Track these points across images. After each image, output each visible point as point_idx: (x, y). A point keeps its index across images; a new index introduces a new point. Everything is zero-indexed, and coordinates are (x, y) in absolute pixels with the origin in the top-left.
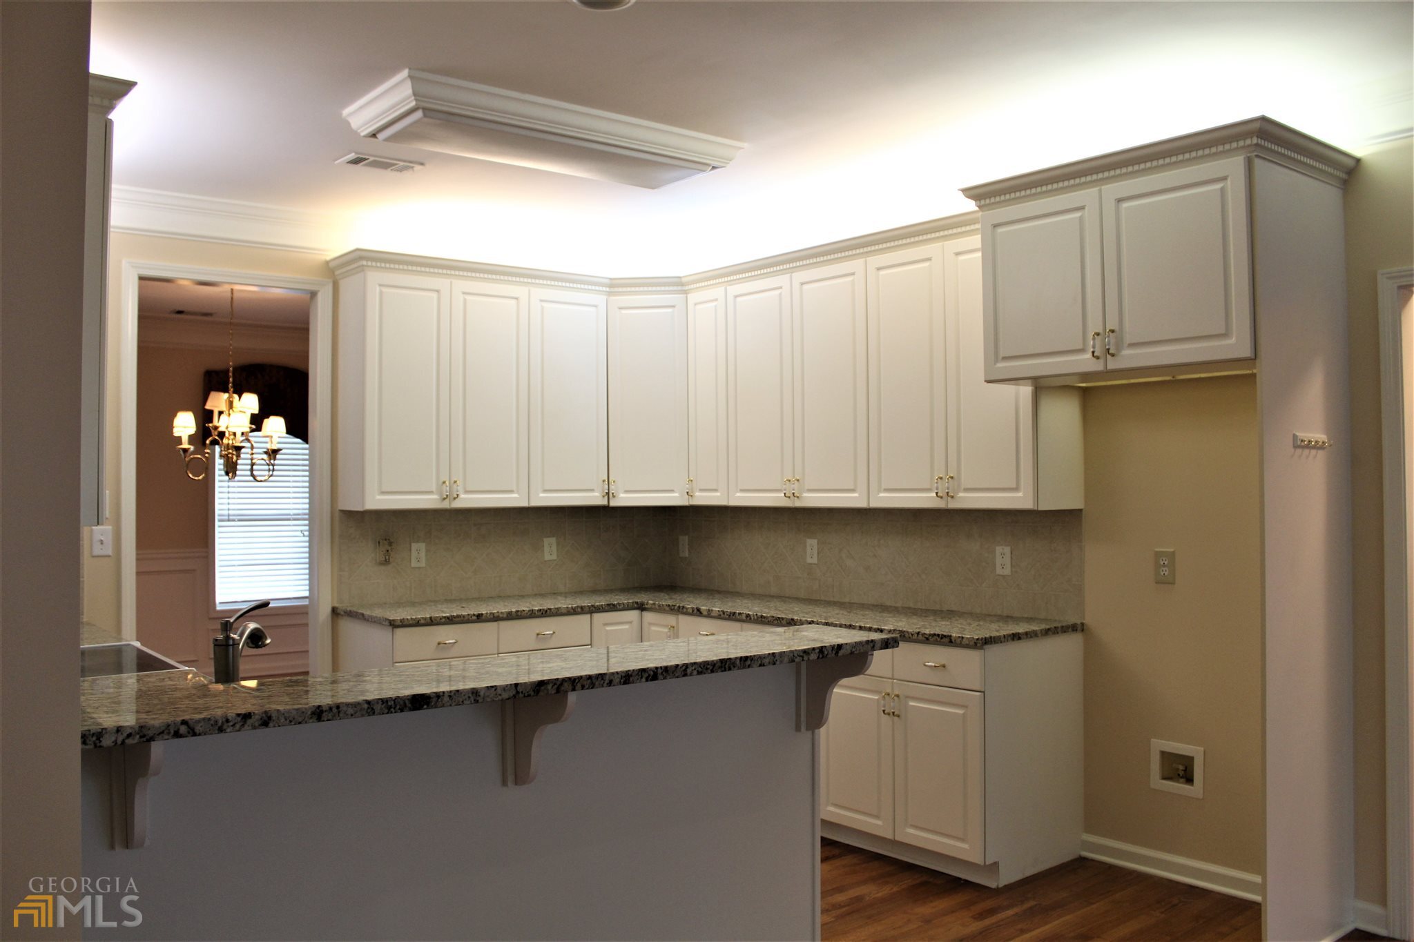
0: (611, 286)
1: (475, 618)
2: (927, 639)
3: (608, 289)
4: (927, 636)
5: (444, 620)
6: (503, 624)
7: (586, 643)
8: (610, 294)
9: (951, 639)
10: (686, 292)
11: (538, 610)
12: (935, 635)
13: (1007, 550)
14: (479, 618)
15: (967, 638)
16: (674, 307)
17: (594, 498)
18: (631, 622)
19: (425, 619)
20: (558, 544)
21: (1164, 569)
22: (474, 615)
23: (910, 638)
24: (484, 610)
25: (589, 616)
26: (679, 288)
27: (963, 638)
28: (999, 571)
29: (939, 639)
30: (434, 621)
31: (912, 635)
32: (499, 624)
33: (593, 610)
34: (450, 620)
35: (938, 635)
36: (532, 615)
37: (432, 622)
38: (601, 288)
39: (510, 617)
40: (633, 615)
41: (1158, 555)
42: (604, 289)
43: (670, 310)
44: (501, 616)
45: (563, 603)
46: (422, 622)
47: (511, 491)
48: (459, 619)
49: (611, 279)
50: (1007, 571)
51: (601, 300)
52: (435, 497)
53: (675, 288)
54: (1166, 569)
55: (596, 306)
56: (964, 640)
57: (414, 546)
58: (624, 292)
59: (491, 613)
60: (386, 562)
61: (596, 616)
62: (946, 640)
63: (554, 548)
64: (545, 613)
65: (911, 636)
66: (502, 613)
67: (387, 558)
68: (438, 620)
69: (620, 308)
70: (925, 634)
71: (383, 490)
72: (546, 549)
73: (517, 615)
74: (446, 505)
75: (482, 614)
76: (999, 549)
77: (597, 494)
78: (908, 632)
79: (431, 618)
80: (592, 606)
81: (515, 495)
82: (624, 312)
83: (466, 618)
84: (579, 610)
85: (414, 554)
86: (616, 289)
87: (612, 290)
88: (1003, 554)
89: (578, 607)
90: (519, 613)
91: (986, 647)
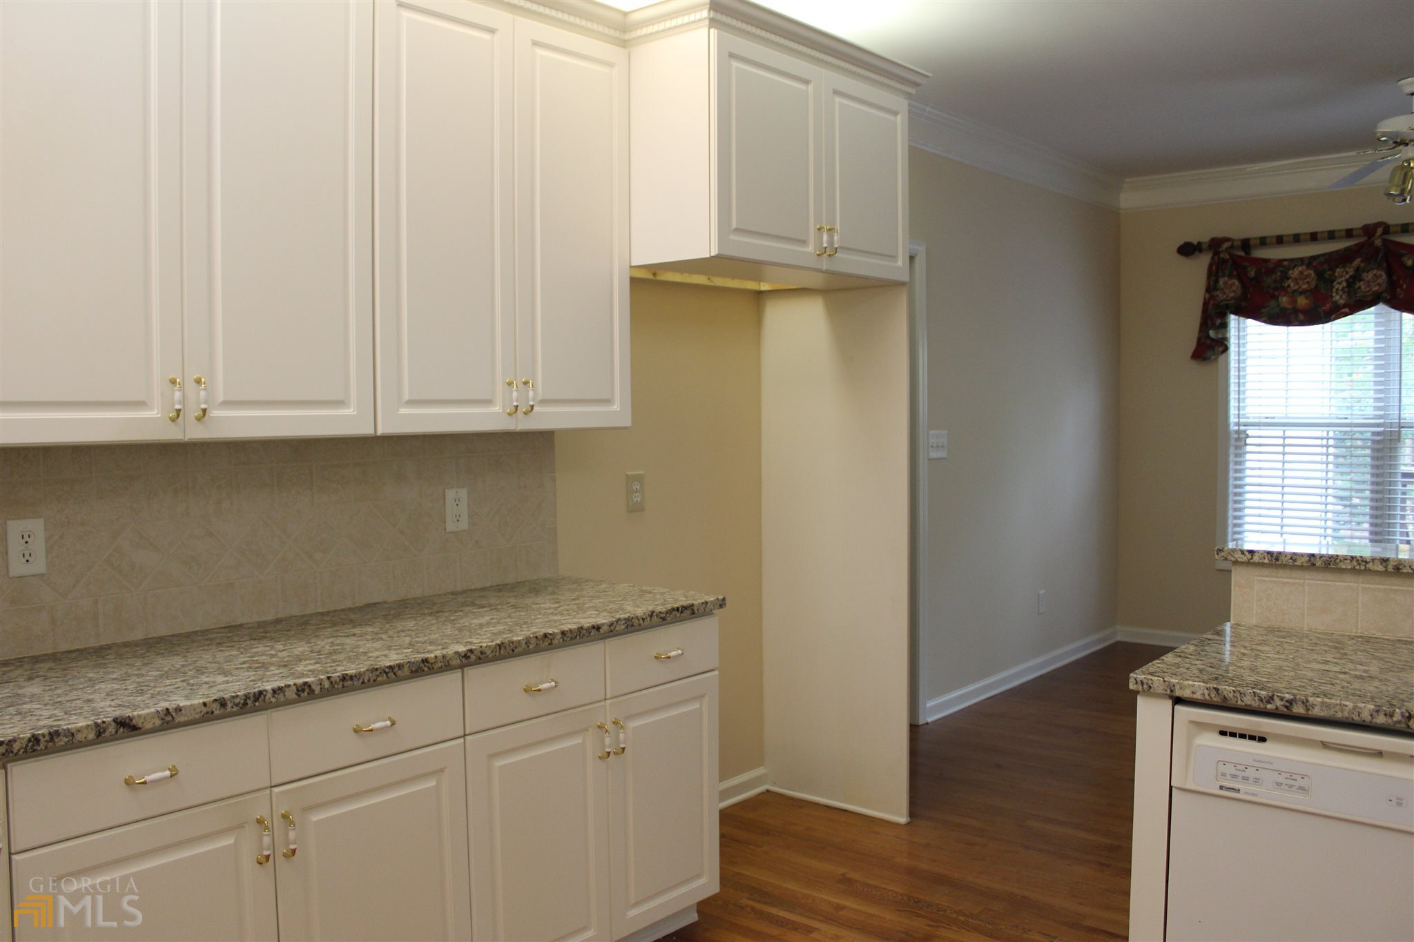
2: (664, 619)
4: (662, 615)
9: (693, 610)
12: (673, 609)
13: (463, 492)
15: (712, 601)
21: (636, 494)
23: (640, 625)
27: (707, 603)
28: (451, 526)
29: (678, 615)
31: (643, 620)
35: (678, 609)
41: (630, 479)
50: (464, 525)
54: (638, 494)
56: (708, 606)
62: (687, 613)
65: (641, 622)
70: (660, 612)
76: (450, 494)
78: (637, 618)
88: (457, 501)
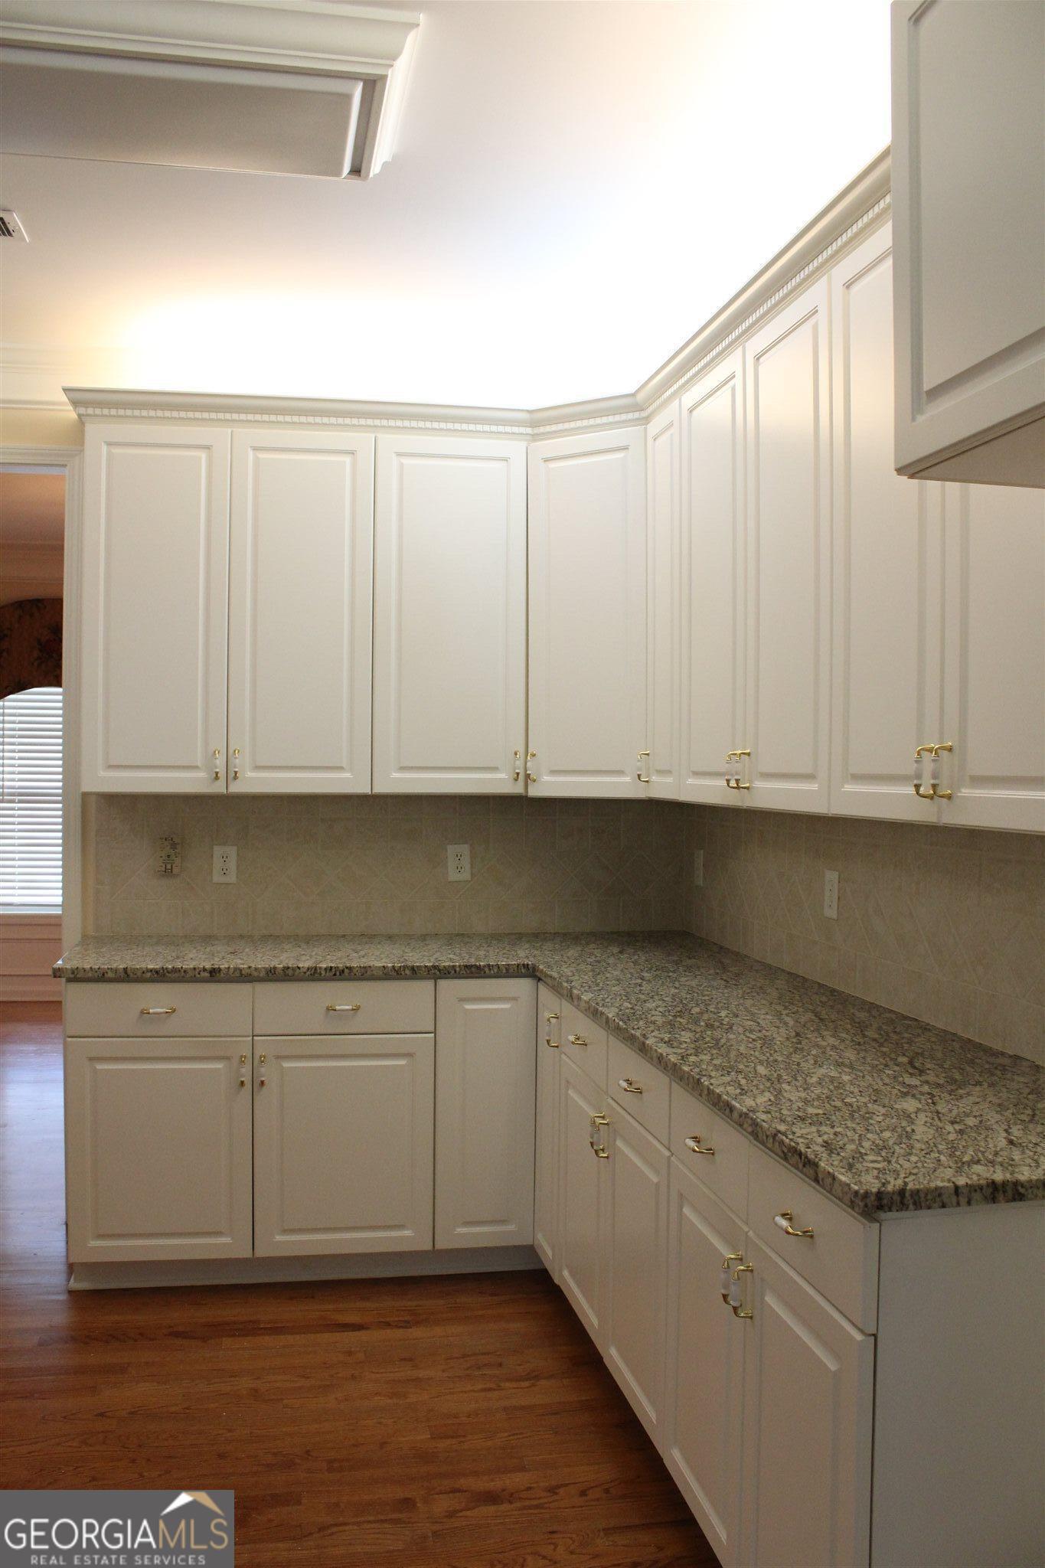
0: (533, 424)
1: (207, 974)
3: (529, 430)
5: (149, 974)
6: (260, 987)
7: (427, 1030)
8: (535, 437)
10: (646, 420)
11: (326, 969)
14: (214, 975)
16: (626, 448)
17: (499, 782)
18: (515, 999)
19: (116, 970)
20: (473, 857)
22: (204, 970)
24: (225, 962)
25: (430, 984)
26: (637, 415)
30: (131, 975)
32: (254, 988)
33: (438, 973)
34: (160, 976)
36: (314, 975)
37: (127, 976)
38: (516, 430)
39: (273, 975)
40: (522, 987)
42: (522, 430)
43: (620, 455)
44: (255, 974)
45: (379, 957)
46: (110, 975)
47: (340, 768)
48: (176, 975)
49: (528, 411)
51: (515, 449)
52: (202, 774)
53: (630, 416)
55: (506, 460)
57: (218, 851)
58: (555, 432)
59: (235, 969)
60: (168, 872)
61: (443, 984)
62: (810, 1171)
63: (466, 862)
64: (338, 974)
66: (256, 969)
67: (169, 867)
68: (139, 974)
69: (546, 460)
71: (112, 763)
72: (451, 864)
73: (286, 975)
74: (219, 788)
75: (220, 970)
77: (502, 776)
79: (125, 970)
80: (434, 967)
81: (348, 775)
82: (553, 465)
83: (191, 974)
84: (408, 972)
85: (217, 863)
86: (542, 430)
87: (536, 431)
89: (405, 967)
90: (290, 972)
91: (882, 1215)
